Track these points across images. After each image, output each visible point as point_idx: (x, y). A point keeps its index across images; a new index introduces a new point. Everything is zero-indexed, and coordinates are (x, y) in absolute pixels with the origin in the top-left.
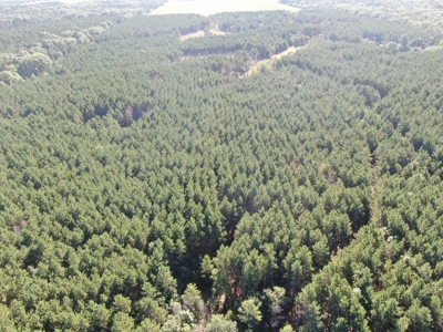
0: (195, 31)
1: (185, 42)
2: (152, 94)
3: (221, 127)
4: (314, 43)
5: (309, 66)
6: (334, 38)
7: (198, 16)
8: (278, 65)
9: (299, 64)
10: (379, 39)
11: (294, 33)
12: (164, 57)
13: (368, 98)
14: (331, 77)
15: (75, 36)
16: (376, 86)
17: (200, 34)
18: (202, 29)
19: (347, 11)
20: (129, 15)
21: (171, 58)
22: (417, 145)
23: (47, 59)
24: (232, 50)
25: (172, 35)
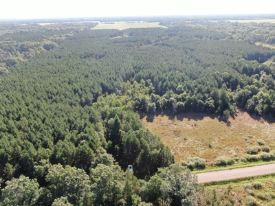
0: (116, 36)
1: (113, 40)
2: (105, 52)
5: (167, 45)
6: (181, 37)
7: (117, 30)
10: (201, 38)
11: (164, 36)
12: (105, 44)
14: (175, 48)
16: (190, 49)
17: (119, 37)
18: (120, 35)
20: (82, 29)
23: (55, 44)
24: (135, 42)
25: (106, 37)
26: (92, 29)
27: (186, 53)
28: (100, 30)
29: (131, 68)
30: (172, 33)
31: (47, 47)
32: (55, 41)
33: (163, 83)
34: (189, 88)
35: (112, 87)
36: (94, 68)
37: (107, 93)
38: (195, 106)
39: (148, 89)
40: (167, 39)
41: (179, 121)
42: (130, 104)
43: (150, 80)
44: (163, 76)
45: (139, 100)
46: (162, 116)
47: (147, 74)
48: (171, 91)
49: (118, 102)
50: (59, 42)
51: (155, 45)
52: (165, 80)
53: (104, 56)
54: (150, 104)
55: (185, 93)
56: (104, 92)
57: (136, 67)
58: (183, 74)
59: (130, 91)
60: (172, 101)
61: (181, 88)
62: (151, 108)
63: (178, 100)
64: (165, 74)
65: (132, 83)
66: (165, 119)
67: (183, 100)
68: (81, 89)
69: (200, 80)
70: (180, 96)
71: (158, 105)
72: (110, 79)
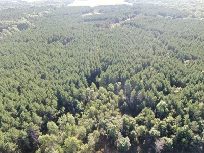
0: (88, 13)
1: (84, 17)
2: (74, 34)
3: (101, 44)
4: (138, 17)
5: (134, 25)
6: (146, 15)
7: (89, 7)
8: (123, 25)
9: (131, 24)
10: (165, 15)
11: (130, 13)
12: (76, 22)
13: (155, 35)
14: (143, 29)
15: (37, 14)
16: (159, 31)
17: (90, 14)
18: (91, 12)
19: (153, 5)
20: (59, 6)
21: (79, 23)
22: (170, 48)
23: (29, 23)
24: (104, 20)
25: (79, 14)
29: (98, 61)
33: (137, 90)
34: (176, 107)
35: (71, 98)
37: (64, 108)
39: (117, 98)
40: (133, 17)
43: (120, 83)
45: (105, 128)
47: (117, 73)
53: (72, 38)
54: (122, 141)
56: (59, 108)
61: (163, 106)
63: (162, 132)
65: (98, 87)
67: (170, 131)
69: (187, 90)
70: (164, 123)
72: (70, 83)
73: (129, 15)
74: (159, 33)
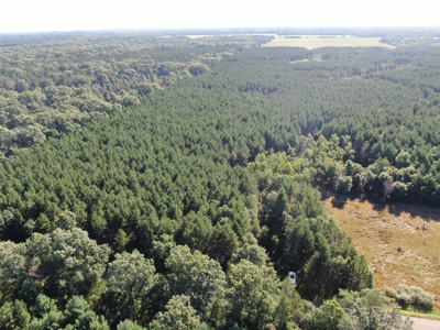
0: (301, 59)
1: (294, 65)
2: (279, 84)
4: (402, 67)
5: (389, 79)
7: (303, 49)
9: (382, 78)
11: (385, 62)
12: (280, 70)
17: (305, 60)
18: (307, 58)
20: (248, 46)
23: (206, 67)
24: (332, 70)
25: (284, 60)
26: (263, 46)
27: (426, 96)
28: (275, 49)
29: (319, 113)
30: (403, 58)
31: (194, 71)
32: (207, 62)
34: (422, 159)
35: (282, 141)
36: (257, 108)
37: (272, 150)
38: (429, 194)
40: (391, 68)
41: (392, 216)
42: (307, 173)
43: (348, 137)
44: (374, 132)
45: (323, 169)
46: (362, 201)
47: (345, 126)
48: (386, 161)
49: (287, 166)
50: (212, 64)
51: (367, 78)
52: (376, 141)
53: (276, 89)
54: (343, 178)
55: (411, 167)
57: (327, 112)
58: (414, 133)
59: (310, 152)
60: (384, 179)
61: (405, 158)
62: (343, 186)
63: (396, 178)
64: (377, 129)
65: (316, 138)
66: (367, 208)
67: (407, 179)
68: (234, 138)
70: (401, 172)
71: (356, 181)
72: (280, 128)
73: (384, 65)
74: (433, 91)
